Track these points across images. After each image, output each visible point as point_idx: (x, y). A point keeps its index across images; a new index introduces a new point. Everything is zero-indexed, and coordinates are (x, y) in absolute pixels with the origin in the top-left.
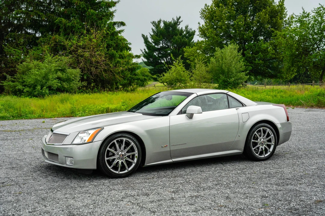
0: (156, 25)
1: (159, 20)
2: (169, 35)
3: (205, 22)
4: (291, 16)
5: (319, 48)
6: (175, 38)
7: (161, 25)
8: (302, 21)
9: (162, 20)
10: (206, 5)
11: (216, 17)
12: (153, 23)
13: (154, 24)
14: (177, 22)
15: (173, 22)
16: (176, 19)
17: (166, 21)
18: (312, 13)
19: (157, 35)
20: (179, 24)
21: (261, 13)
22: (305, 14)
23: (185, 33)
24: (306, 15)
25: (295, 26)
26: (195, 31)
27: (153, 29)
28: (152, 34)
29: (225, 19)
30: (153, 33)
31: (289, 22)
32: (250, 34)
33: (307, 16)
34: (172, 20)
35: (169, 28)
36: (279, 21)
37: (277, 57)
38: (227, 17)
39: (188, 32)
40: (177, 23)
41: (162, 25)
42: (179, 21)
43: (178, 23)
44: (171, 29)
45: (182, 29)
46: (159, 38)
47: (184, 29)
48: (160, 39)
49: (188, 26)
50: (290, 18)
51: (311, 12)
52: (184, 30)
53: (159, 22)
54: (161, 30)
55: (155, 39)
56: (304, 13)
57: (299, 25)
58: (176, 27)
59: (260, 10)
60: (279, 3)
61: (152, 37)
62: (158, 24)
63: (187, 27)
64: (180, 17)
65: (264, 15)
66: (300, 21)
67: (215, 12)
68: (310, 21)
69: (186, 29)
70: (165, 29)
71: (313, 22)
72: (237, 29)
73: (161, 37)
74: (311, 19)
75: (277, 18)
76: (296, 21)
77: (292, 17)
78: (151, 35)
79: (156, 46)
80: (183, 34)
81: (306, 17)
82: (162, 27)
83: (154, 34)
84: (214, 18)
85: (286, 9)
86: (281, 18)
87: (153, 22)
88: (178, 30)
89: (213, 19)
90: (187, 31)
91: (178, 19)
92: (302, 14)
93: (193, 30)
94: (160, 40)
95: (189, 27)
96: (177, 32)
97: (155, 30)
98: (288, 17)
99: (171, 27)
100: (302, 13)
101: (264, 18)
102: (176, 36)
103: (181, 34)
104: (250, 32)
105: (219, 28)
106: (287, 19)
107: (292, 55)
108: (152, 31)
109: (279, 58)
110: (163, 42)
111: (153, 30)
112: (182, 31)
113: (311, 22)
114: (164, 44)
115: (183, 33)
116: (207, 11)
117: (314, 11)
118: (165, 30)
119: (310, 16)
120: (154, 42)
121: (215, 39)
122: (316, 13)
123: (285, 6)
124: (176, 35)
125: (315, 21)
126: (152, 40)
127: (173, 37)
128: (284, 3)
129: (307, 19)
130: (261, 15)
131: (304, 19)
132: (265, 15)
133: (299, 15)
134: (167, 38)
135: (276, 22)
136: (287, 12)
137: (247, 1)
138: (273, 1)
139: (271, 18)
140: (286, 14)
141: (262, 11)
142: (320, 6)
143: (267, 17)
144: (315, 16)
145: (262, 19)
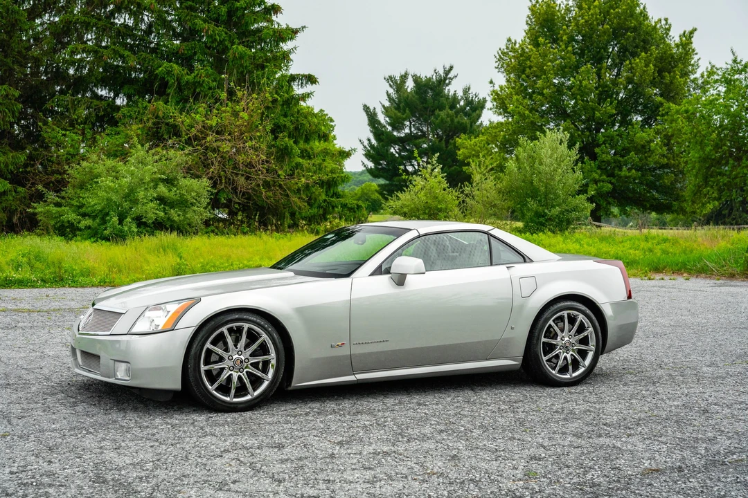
0: (398, 84)
1: (403, 73)
2: (426, 108)
3: (506, 79)
6: (439, 115)
7: (407, 84)
8: (731, 80)
9: (411, 72)
10: (509, 40)
11: (530, 67)
12: (390, 79)
13: (392, 82)
14: (445, 79)
15: (434, 77)
16: (441, 72)
17: (418, 75)
19: (398, 108)
20: (449, 83)
21: (638, 60)
22: (737, 63)
23: (462, 103)
24: (740, 67)
25: (715, 92)
26: (485, 101)
27: (389, 92)
28: (387, 104)
29: (552, 72)
30: (390, 102)
31: (702, 83)
32: (609, 108)
33: (742, 70)
34: (433, 72)
35: (426, 92)
36: (677, 79)
37: (673, 162)
38: (555, 69)
39: (469, 102)
40: (443, 81)
41: (410, 85)
42: (450, 76)
43: (447, 81)
44: (430, 93)
45: (455, 94)
46: (403, 114)
47: (460, 94)
48: (404, 116)
49: (469, 89)
50: (706, 74)
52: (460, 98)
53: (404, 77)
54: (408, 96)
55: (393, 116)
56: (735, 61)
57: (722, 89)
58: (442, 90)
59: (634, 55)
60: (681, 39)
61: (387, 111)
62: (401, 82)
63: (466, 91)
64: (451, 68)
65: (643, 65)
66: (727, 81)
67: (529, 58)
69: (464, 94)
70: (417, 93)
72: (580, 97)
73: (407, 111)
75: (674, 72)
76: (717, 80)
77: (711, 73)
78: (384, 106)
79: (395, 133)
80: (458, 106)
81: (740, 72)
82: (409, 90)
83: (392, 104)
84: (528, 70)
85: (696, 54)
86: (685, 74)
87: (390, 77)
88: (447, 97)
89: (523, 72)
90: (467, 99)
91: (447, 72)
92: (731, 65)
93: (481, 97)
94: (405, 119)
95: (473, 91)
96: (445, 102)
97: (394, 96)
98: (700, 71)
99: (431, 89)
100: (731, 62)
101: (644, 71)
102: (440, 110)
103: (453, 107)
104: (611, 105)
105: (539, 93)
106: (698, 75)
107: (703, 160)
108: (386, 97)
109: (678, 166)
110: (411, 123)
111: (389, 95)
112: (455, 100)
114: (413, 129)
115: (459, 103)
116: (511, 54)
118: (416, 96)
120: (390, 124)
121: (527, 118)
123: (694, 46)
124: (441, 108)
126: (387, 119)
127: (433, 111)
128: (692, 39)
129: (742, 76)
130: (636, 64)
131: (737, 76)
132: (647, 66)
133: (724, 66)
134: (421, 115)
135: (671, 83)
136: (698, 60)
137: (605, 33)
138: (668, 34)
139: (660, 72)
140: (698, 66)
141: (638, 56)
143: (650, 70)
145: (638, 74)
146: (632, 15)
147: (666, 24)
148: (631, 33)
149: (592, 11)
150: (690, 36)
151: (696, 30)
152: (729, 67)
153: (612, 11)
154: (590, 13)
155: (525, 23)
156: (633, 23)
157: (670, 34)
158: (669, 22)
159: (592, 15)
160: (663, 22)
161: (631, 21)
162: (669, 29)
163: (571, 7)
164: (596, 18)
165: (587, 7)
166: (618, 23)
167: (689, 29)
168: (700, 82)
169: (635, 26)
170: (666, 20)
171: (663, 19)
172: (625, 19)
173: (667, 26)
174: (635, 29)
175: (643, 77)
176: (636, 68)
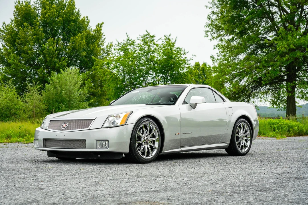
3: (3, 45)
4: (110, 44)
5: (146, 81)
8: (126, 49)
10: (4, 23)
11: (19, 39)
18: (138, 40)
21: (77, 37)
24: (131, 42)
25: (118, 55)
29: (32, 41)
31: (107, 50)
32: (64, 62)
33: (132, 44)
36: (96, 48)
50: (108, 46)
51: (136, 40)
56: (128, 40)
57: (122, 53)
59: (74, 35)
60: (96, 27)
65: (80, 39)
66: (124, 49)
67: (17, 33)
68: (135, 49)
71: (138, 51)
72: (47, 55)
74: (136, 48)
75: (95, 44)
76: (120, 48)
77: (111, 46)
81: (130, 45)
84: (17, 40)
85: (104, 35)
86: (99, 46)
89: (15, 41)
92: (126, 41)
98: (106, 44)
100: (126, 40)
101: (80, 43)
104: (64, 60)
105: (25, 53)
116: (5, 31)
117: (139, 39)
119: (135, 44)
121: (19, 67)
122: (142, 40)
123: (102, 31)
125: (141, 50)
128: (102, 28)
129: (132, 47)
130: (76, 39)
131: (129, 47)
132: (82, 40)
133: (123, 42)
135: (93, 49)
136: (105, 38)
137: (59, 22)
138: (88, 25)
139: (88, 43)
140: (104, 42)
141: (77, 35)
142: (146, 33)
143: (84, 43)
144: (141, 45)
145: (77, 44)
146: (73, 14)
147: (87, 20)
148: (73, 23)
149: (52, 10)
150: (101, 26)
151: (103, 23)
152: (125, 42)
153: (62, 11)
154: (51, 11)
155: (13, 15)
156: (74, 18)
157: (89, 24)
158: (89, 18)
159: (52, 12)
160: (86, 19)
161: (72, 17)
162: (88, 22)
163: (38, 7)
164: (55, 14)
165: (48, 8)
166: (66, 17)
167: (101, 23)
168: (106, 49)
169: (74, 19)
170: (87, 17)
171: (85, 17)
172: (70, 15)
173: (88, 21)
174: (74, 21)
175: (80, 46)
176: (76, 41)
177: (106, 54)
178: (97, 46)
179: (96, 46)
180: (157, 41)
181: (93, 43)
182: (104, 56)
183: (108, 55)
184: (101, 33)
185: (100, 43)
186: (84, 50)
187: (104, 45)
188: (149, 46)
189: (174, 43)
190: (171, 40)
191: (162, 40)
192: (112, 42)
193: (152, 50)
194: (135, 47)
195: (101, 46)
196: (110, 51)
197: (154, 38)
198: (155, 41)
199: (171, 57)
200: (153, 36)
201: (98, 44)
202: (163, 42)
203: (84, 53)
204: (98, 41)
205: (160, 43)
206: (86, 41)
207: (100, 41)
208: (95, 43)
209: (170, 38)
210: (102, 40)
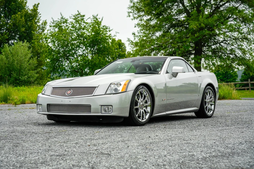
4: (44, 22)
5: (77, 53)
8: (60, 26)
18: (70, 19)
21: (17, 15)
22: (63, 19)
24: (64, 21)
25: (54, 31)
32: (6, 36)
36: (34, 25)
50: (43, 23)
51: (69, 19)
56: (62, 18)
57: (57, 30)
59: (15, 13)
60: (33, 7)
65: (20, 17)
66: (58, 25)
75: (32, 22)
76: (55, 26)
81: (64, 23)
85: (40, 14)
98: (41, 22)
100: (60, 18)
101: (20, 20)
104: (5, 34)
113: (69, 27)
117: (71, 18)
119: (68, 22)
122: (74, 19)
125: (73, 27)
128: (38, 8)
129: (65, 25)
130: (16, 17)
131: (62, 25)
132: (21, 18)
133: (57, 20)
135: (31, 26)
136: (40, 17)
139: (26, 21)
140: (40, 20)
141: (17, 13)
142: (77, 13)
143: (23, 20)
144: (73, 23)
145: (18, 21)
148: (14, 3)
150: (37, 6)
151: (39, 4)
152: (59, 21)
157: (27, 5)
162: (26, 3)
167: (37, 3)
168: (41, 26)
173: (26, 1)
175: (19, 23)
176: (16, 19)
177: (41, 30)
178: (35, 23)
179: (33, 23)
180: (86, 20)
181: (30, 21)
182: (40, 32)
183: (43, 31)
184: (37, 12)
185: (36, 21)
186: (23, 26)
187: (40, 22)
188: (80, 24)
189: (101, 22)
190: (98, 19)
191: (91, 19)
192: (46, 20)
193: (83, 27)
194: (68, 24)
195: (37, 23)
196: (45, 28)
197: (84, 17)
198: (85, 20)
199: (99, 34)
200: (84, 16)
201: (35, 21)
202: (92, 20)
203: (23, 29)
204: (35, 19)
205: (89, 21)
206: (25, 19)
207: (36, 19)
208: (33, 20)
209: (98, 17)
210: (38, 18)
